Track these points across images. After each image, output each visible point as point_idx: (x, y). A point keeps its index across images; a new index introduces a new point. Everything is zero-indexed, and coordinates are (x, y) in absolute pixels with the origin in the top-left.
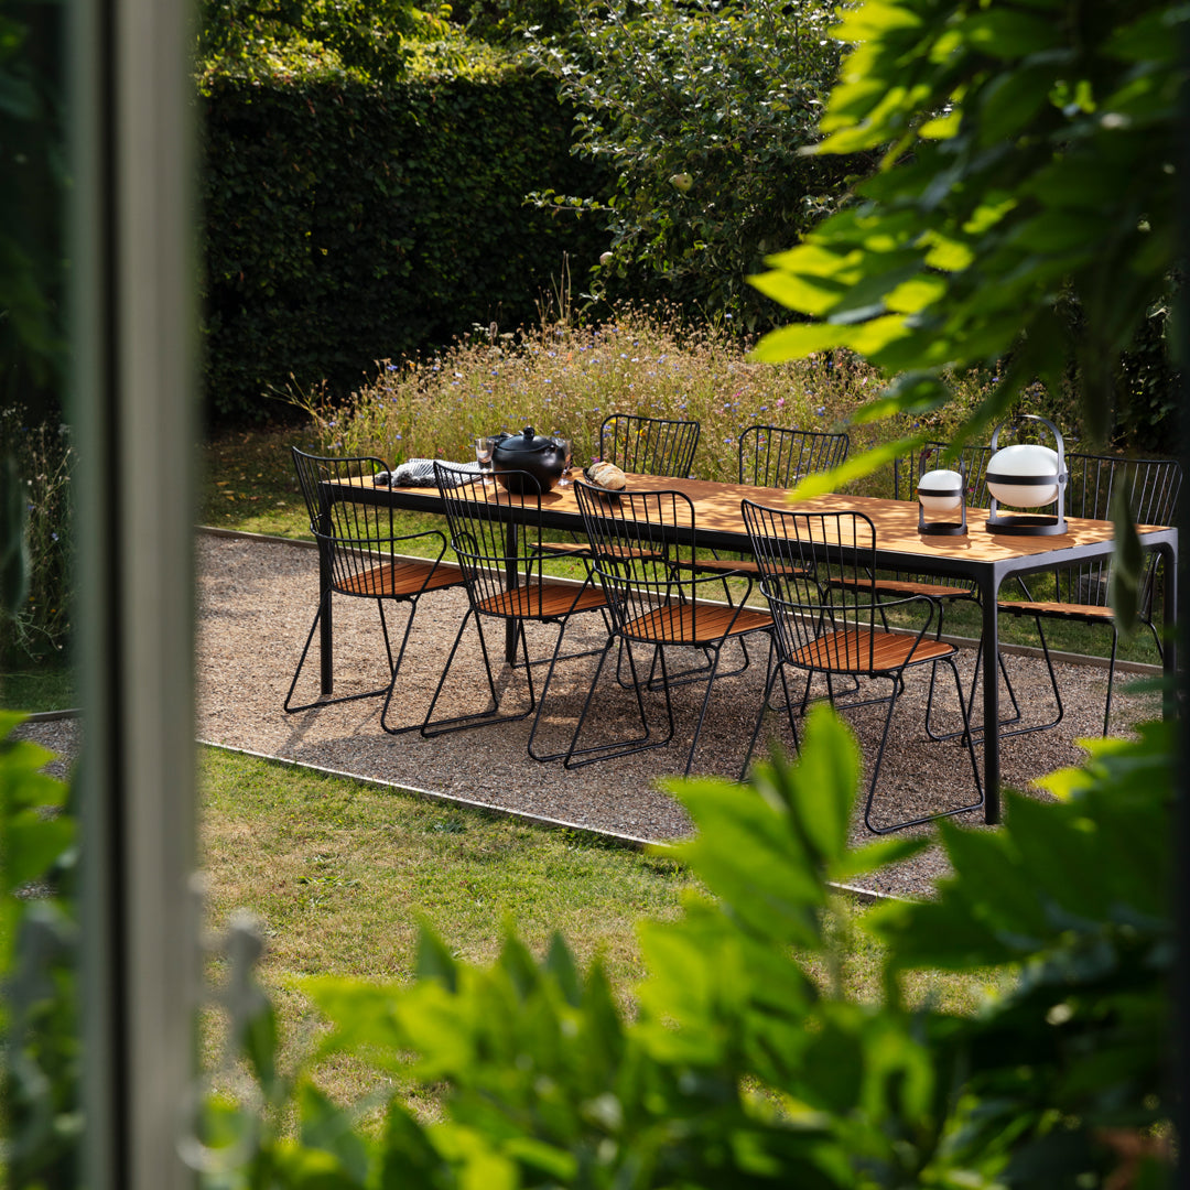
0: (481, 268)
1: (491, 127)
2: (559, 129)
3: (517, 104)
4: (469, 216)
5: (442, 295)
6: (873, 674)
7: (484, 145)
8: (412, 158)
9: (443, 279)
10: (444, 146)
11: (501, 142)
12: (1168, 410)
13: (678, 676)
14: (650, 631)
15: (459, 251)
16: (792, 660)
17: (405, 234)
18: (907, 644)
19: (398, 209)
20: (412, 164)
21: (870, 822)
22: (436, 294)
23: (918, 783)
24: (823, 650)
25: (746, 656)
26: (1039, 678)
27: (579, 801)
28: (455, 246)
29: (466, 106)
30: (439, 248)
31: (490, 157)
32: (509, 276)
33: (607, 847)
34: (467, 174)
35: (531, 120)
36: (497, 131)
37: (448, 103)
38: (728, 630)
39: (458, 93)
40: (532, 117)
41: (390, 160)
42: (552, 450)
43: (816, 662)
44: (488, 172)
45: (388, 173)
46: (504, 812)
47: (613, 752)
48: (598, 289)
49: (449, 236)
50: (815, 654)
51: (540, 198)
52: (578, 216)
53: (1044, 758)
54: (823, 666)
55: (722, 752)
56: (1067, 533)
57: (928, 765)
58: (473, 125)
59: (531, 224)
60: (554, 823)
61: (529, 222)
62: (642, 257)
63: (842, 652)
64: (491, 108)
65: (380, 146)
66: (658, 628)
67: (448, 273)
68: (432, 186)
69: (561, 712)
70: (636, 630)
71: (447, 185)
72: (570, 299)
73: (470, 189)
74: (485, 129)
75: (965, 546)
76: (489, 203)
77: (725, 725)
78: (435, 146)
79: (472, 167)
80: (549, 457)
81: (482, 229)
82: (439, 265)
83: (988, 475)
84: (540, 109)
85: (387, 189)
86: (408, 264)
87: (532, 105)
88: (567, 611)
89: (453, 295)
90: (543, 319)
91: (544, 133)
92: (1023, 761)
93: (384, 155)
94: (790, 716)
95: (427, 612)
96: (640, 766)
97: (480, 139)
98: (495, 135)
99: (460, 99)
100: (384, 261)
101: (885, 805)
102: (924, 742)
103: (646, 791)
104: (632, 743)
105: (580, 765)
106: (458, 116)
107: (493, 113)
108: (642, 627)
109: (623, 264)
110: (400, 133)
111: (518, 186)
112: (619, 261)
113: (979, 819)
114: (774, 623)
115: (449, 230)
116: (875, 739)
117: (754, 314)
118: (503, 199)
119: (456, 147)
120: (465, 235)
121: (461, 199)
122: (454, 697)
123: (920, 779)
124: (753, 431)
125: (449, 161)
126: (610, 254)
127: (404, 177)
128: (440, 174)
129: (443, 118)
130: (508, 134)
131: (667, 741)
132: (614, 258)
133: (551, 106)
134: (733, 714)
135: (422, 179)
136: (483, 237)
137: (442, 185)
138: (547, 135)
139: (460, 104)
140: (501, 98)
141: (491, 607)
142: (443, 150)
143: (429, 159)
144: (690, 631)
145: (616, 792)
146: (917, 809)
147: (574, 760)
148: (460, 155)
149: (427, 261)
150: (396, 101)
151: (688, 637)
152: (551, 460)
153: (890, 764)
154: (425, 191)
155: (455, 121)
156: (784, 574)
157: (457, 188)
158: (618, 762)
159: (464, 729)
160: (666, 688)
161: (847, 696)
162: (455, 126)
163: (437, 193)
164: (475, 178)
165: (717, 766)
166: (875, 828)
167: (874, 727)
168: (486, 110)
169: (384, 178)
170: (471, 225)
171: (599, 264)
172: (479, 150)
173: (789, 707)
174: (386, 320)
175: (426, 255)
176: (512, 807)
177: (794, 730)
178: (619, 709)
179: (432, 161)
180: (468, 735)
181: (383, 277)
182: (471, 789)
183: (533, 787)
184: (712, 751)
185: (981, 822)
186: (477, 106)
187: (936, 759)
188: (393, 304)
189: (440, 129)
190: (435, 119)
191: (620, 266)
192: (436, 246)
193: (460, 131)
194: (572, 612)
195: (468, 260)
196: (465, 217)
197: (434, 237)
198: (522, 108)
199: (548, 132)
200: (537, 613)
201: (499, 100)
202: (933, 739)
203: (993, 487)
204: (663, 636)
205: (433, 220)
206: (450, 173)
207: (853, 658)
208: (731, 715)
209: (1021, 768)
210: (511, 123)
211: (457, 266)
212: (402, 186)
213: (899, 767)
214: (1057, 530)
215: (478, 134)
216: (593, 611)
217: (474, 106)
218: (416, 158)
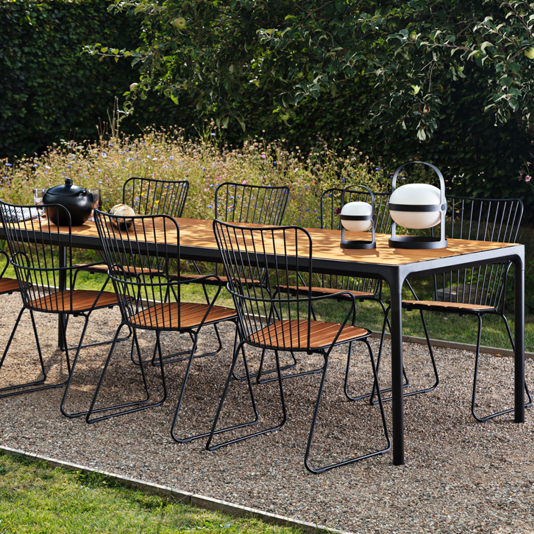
0: (68, 113)
1: (75, 29)
2: (115, 31)
3: (90, 15)
4: (61, 81)
5: (44, 129)
6: (310, 351)
7: (70, 39)
8: (27, 46)
9: (45, 119)
10: (46, 39)
11: (81, 38)
12: (478, 194)
13: (174, 356)
14: (148, 321)
15: (55, 102)
16: (250, 340)
17: (22, 91)
18: (334, 328)
19: (18, 76)
20: (26, 50)
21: (308, 463)
22: (41, 128)
23: (341, 432)
24: (273, 334)
25: (220, 342)
26: (417, 356)
27: (94, 448)
28: (52, 99)
29: (60, 15)
30: (43, 101)
31: (74, 47)
32: (85, 118)
33: (110, 486)
34: (60, 57)
35: (98, 25)
36: (78, 31)
37: (48, 13)
38: (204, 320)
39: (55, 8)
40: (99, 24)
41: (14, 47)
42: (84, 194)
43: (268, 343)
44: (73, 56)
45: (12, 54)
46: (35, 458)
47: (123, 410)
48: (129, 107)
49: (49, 93)
50: (267, 337)
51: (92, 49)
52: (116, 60)
53: (429, 414)
54: (273, 345)
55: (201, 410)
56: (447, 247)
57: (347, 419)
58: (63, 27)
59: (98, 88)
60: (71, 467)
61: (97, 86)
62: (156, 88)
63: (287, 335)
64: (74, 18)
65: (7, 37)
66: (153, 319)
67: (48, 116)
68: (38, 63)
69: (91, 381)
70: (137, 320)
71: (48, 63)
72: (118, 126)
73: (62, 65)
74: (71, 30)
75: (375, 256)
76: (73, 74)
77: (204, 390)
78: (41, 39)
79: (63, 52)
80: (82, 199)
81: (69, 90)
82: (42, 111)
83: (390, 205)
84: (104, 19)
85: (11, 64)
86: (23, 109)
87: (99, 17)
88: (91, 307)
89: (51, 129)
90: (101, 137)
91: (106, 33)
92: (414, 415)
93: (10, 43)
94: (249, 384)
95: (12, 314)
96: (141, 420)
97: (68, 35)
98: (77, 33)
99: (56, 11)
100: (9, 107)
101: (318, 450)
102: (343, 402)
103: (144, 440)
104: (137, 404)
105: (98, 420)
106: (54, 22)
107: (76, 21)
108: (142, 318)
109: (145, 91)
110: (19, 30)
111: (91, 64)
112: (142, 89)
113: (389, 461)
114: (238, 315)
115: (49, 90)
116: (309, 400)
117: (226, 116)
118: (81, 72)
119: (53, 40)
120: (58, 93)
121: (56, 72)
122: (18, 371)
123: (342, 429)
124: (226, 186)
125: (49, 48)
126: (136, 84)
127: (22, 56)
128: (43, 56)
129: (46, 22)
130: (84, 33)
131: (162, 402)
132: (138, 87)
133: (110, 18)
134: (209, 382)
135: (32, 58)
136: (69, 94)
137: (45, 63)
138: (108, 35)
139: (56, 14)
140: (80, 11)
141: (37, 305)
142: (46, 42)
143: (37, 46)
144: (177, 320)
145: (121, 441)
146: (342, 453)
147: (93, 416)
148: (56, 45)
149: (35, 108)
150: (17, 11)
151: (175, 324)
152: (83, 202)
153: (320, 418)
154: (35, 66)
155: (53, 25)
156: (245, 284)
157: (54, 65)
158: (125, 418)
159: (20, 393)
160: (162, 366)
161: (289, 369)
162: (53, 27)
163: (41, 67)
164: (64, 58)
165: (196, 421)
166: (311, 469)
167: (308, 391)
168: (72, 19)
169: (9, 57)
170: (62, 87)
171: (129, 90)
172: (68, 42)
173: (248, 377)
174: (10, 143)
175: (34, 104)
176: (43, 453)
177: (251, 393)
178: (131, 379)
179: (39, 48)
180: (22, 398)
181: (9, 117)
182: (16, 439)
183: (62, 437)
184: (194, 409)
185: (390, 463)
186: (66, 16)
187: (352, 414)
188: (14, 134)
189: (44, 28)
190: (41, 22)
191: (143, 92)
192: (41, 99)
193: (56, 30)
194: (93, 308)
195: (60, 109)
196: (58, 82)
197: (40, 93)
198: (93, 18)
199: (108, 33)
200: (69, 309)
201: (79, 13)
202: (350, 400)
203: (394, 214)
204: (157, 324)
205: (39, 83)
206: (50, 55)
207: (295, 339)
208: (208, 383)
209: (414, 421)
210: (87, 27)
211: (54, 111)
212: (21, 62)
213: (327, 420)
214: (440, 244)
215: (66, 32)
216: (110, 308)
217: (64, 16)
218: (29, 46)
